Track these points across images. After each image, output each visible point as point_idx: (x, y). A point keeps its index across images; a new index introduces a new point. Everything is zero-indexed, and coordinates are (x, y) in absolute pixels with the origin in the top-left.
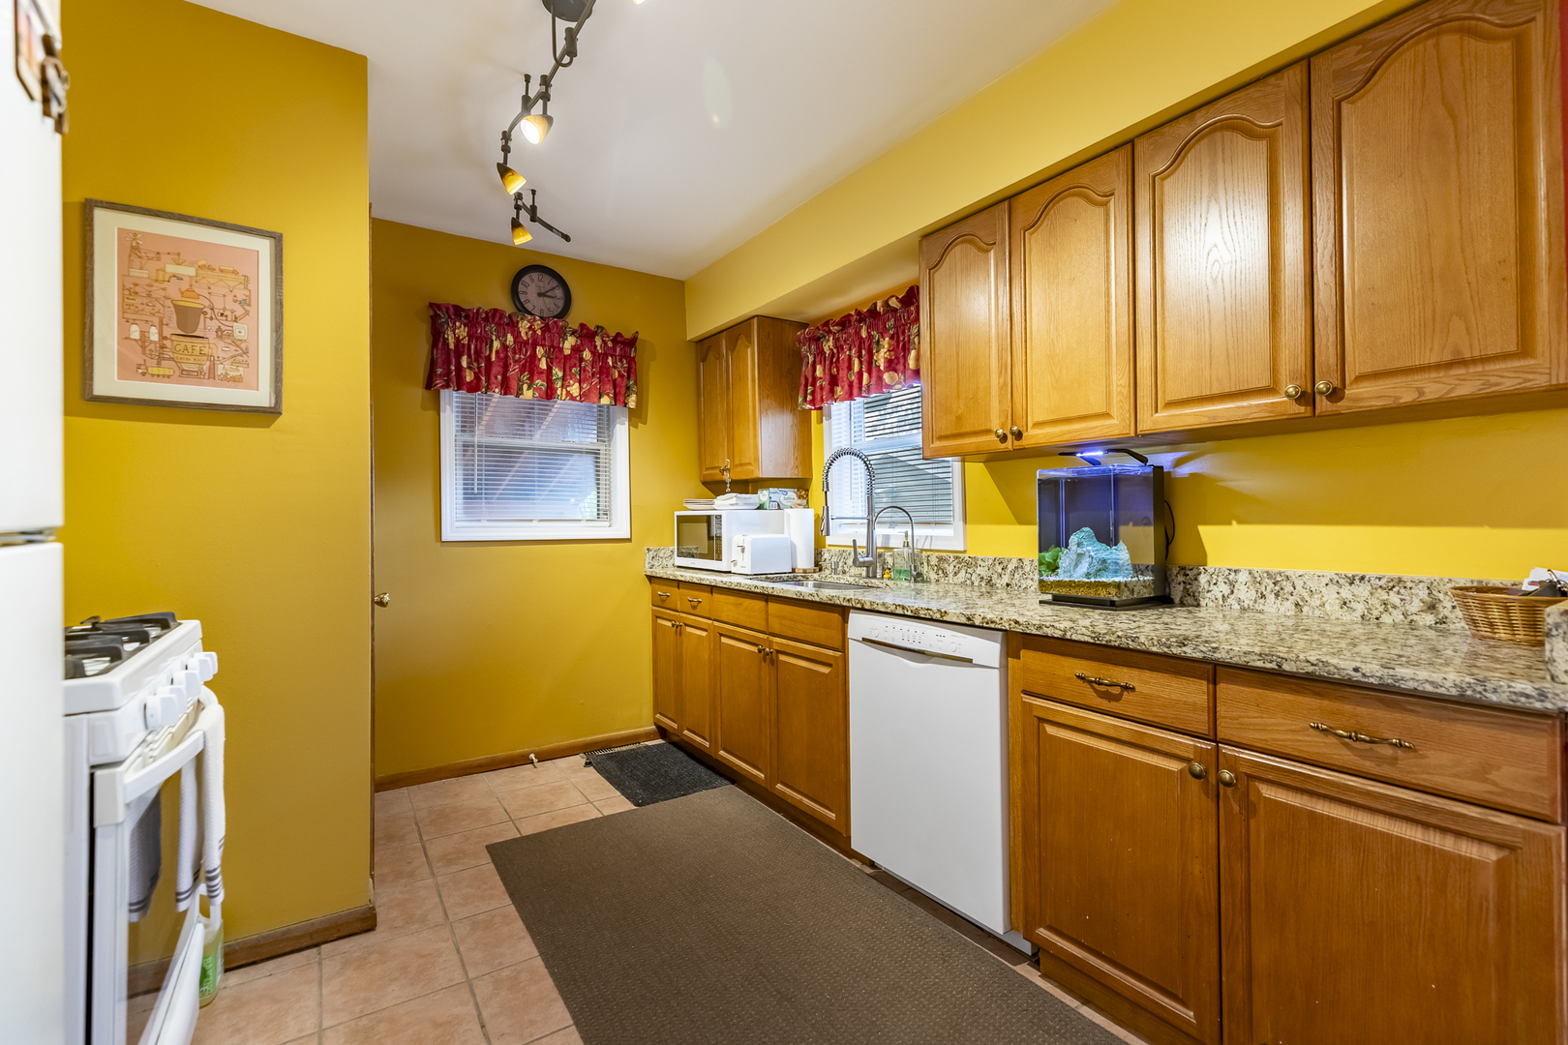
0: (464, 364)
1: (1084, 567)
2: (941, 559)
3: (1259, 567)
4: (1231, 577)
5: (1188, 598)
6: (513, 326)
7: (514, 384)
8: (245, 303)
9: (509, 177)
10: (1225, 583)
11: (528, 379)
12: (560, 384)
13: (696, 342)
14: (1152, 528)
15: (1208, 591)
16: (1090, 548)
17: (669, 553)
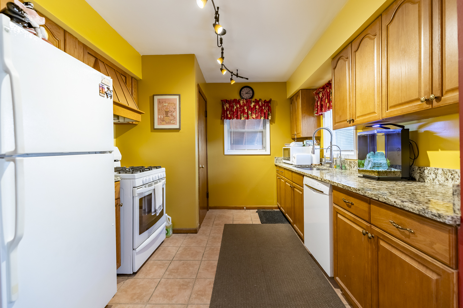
0: (228, 113)
1: (370, 166)
2: (350, 162)
3: (446, 168)
4: (436, 171)
5: (421, 179)
6: (239, 102)
7: (239, 117)
8: (175, 109)
9: (223, 71)
10: (434, 174)
11: (243, 115)
12: (250, 115)
13: (290, 99)
14: (401, 152)
15: (428, 177)
16: (372, 159)
17: (281, 159)
